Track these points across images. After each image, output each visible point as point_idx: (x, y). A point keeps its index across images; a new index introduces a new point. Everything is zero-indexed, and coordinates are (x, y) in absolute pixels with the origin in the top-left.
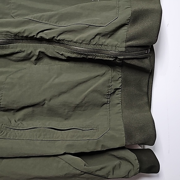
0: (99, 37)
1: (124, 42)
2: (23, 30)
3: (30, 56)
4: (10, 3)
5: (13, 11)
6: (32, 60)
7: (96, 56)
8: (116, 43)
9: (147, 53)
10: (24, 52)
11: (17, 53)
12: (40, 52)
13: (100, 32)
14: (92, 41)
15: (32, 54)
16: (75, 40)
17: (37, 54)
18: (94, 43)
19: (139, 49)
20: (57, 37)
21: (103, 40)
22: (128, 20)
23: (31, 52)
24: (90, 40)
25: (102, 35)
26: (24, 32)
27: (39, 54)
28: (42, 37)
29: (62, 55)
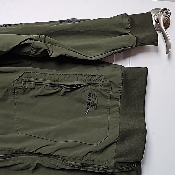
0: (91, 154)
1: (113, 158)
2: (24, 147)
3: (29, 167)
4: (15, 118)
5: (17, 126)
6: (30, 169)
7: (88, 169)
8: (106, 159)
9: (134, 166)
10: (23, 163)
11: (17, 164)
12: (37, 164)
13: (91, 150)
14: (84, 157)
15: (30, 166)
16: (69, 157)
17: (35, 166)
18: (87, 159)
19: (127, 164)
20: (54, 153)
21: (94, 156)
22: (117, 139)
23: (30, 164)
24: (82, 157)
25: (93, 152)
26: (24, 149)
27: (36, 166)
28: (40, 153)
29: (57, 166)
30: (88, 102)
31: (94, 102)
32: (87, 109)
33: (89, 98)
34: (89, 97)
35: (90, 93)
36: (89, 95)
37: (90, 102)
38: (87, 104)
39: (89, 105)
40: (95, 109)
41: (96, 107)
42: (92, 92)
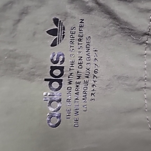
30: (53, 68)
31: (80, 64)
32: (51, 102)
33: (57, 50)
34: (54, 45)
35: (56, 21)
36: (53, 32)
37: (62, 69)
38: (51, 81)
39: (60, 82)
40: (89, 97)
41: (89, 86)
42: (66, 15)
